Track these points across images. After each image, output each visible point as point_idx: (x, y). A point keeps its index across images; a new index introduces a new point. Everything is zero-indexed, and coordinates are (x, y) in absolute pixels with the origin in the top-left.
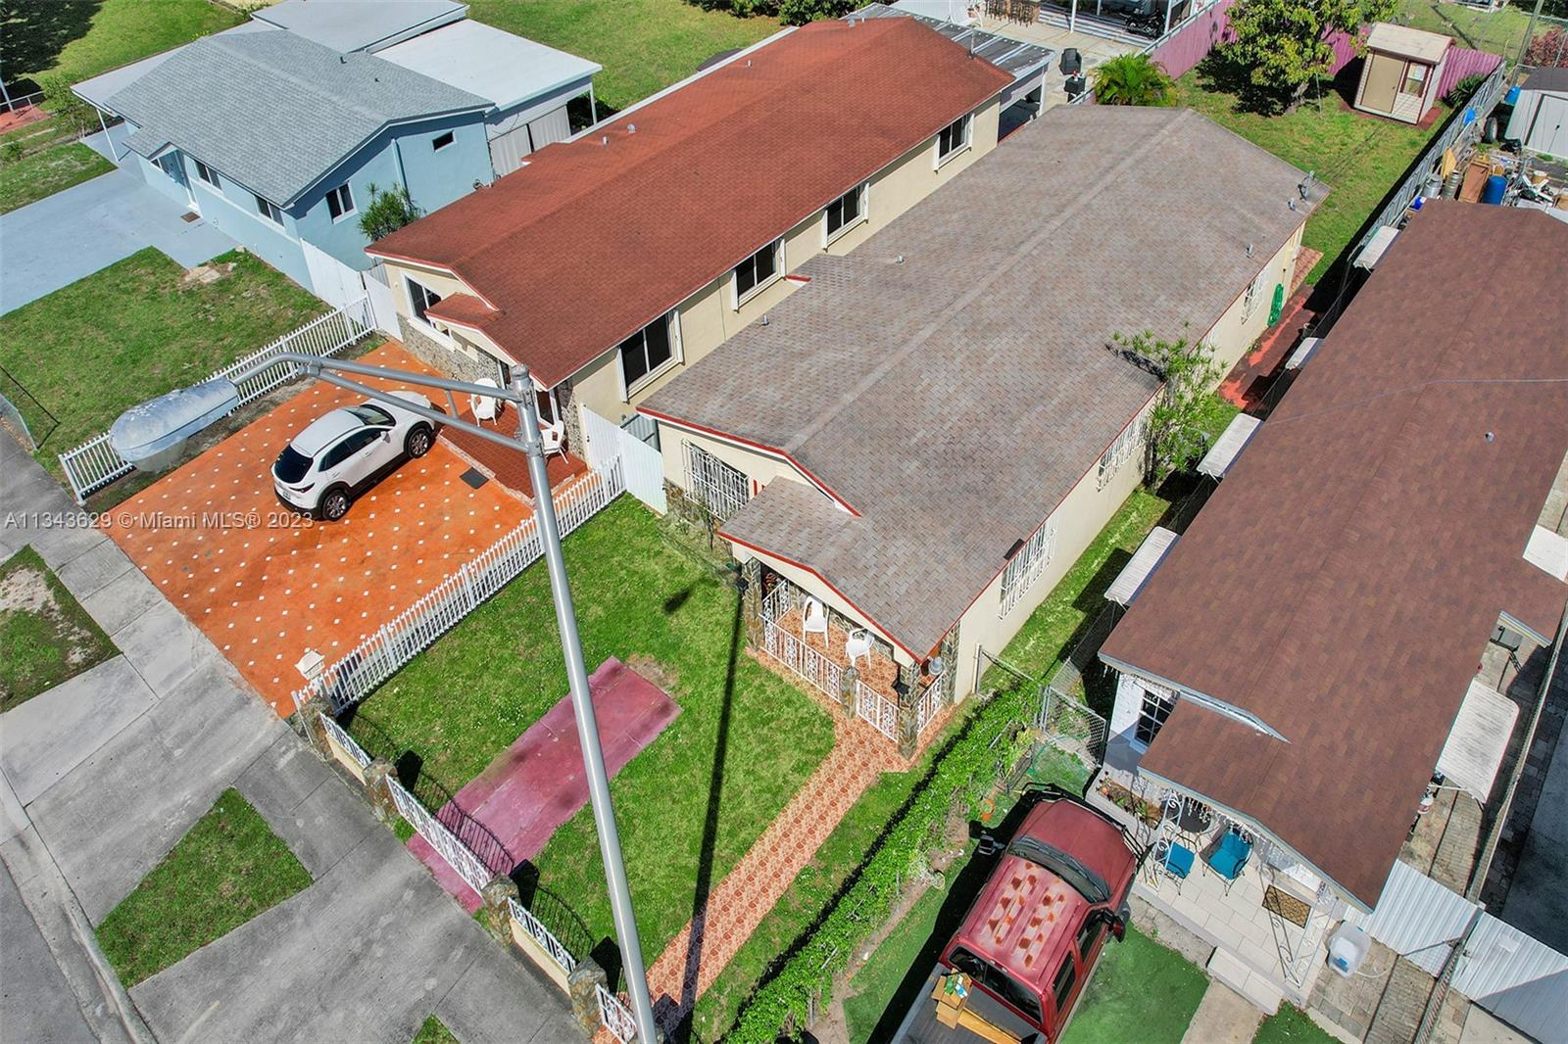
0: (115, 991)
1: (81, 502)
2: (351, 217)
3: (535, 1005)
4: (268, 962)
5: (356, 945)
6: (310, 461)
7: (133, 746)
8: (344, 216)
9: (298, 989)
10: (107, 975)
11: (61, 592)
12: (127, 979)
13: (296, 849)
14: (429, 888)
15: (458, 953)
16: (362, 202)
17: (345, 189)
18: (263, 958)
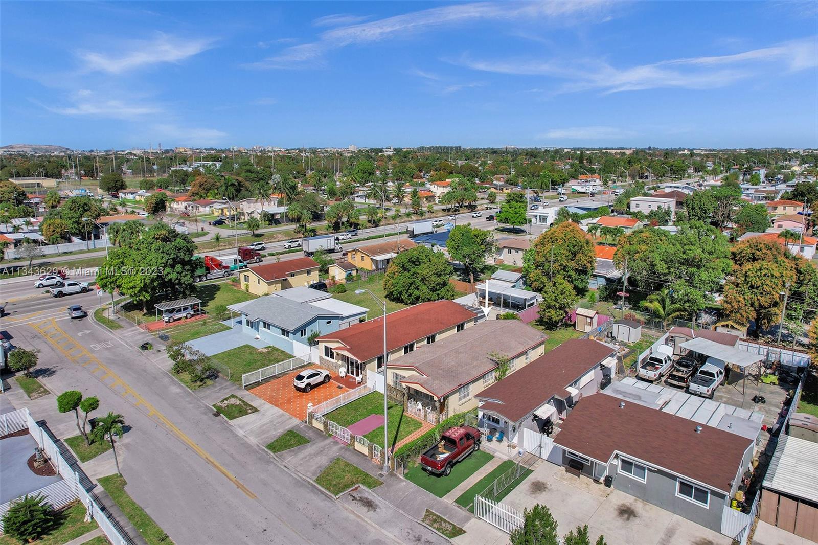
0: (272, 454)
1: (243, 388)
2: (305, 337)
3: (360, 456)
5: (322, 449)
6: (304, 377)
7: (266, 424)
8: (304, 337)
9: (310, 455)
10: (269, 452)
11: (243, 402)
12: (274, 453)
13: (307, 438)
14: (336, 443)
15: (343, 450)
16: (308, 333)
17: (305, 330)
18: (302, 451)
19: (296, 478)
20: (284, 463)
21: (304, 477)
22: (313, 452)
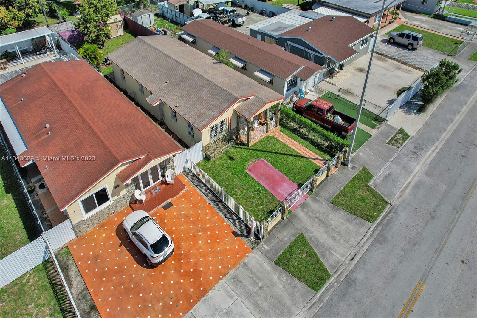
0: (332, 279)
4: (321, 241)
5: (317, 220)
7: (255, 304)
9: (327, 232)
10: (328, 284)
13: (293, 239)
14: (303, 206)
15: (318, 198)
18: (321, 242)
19: (372, 244)
20: (347, 262)
21: (368, 235)
22: (322, 230)
